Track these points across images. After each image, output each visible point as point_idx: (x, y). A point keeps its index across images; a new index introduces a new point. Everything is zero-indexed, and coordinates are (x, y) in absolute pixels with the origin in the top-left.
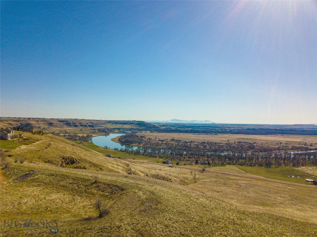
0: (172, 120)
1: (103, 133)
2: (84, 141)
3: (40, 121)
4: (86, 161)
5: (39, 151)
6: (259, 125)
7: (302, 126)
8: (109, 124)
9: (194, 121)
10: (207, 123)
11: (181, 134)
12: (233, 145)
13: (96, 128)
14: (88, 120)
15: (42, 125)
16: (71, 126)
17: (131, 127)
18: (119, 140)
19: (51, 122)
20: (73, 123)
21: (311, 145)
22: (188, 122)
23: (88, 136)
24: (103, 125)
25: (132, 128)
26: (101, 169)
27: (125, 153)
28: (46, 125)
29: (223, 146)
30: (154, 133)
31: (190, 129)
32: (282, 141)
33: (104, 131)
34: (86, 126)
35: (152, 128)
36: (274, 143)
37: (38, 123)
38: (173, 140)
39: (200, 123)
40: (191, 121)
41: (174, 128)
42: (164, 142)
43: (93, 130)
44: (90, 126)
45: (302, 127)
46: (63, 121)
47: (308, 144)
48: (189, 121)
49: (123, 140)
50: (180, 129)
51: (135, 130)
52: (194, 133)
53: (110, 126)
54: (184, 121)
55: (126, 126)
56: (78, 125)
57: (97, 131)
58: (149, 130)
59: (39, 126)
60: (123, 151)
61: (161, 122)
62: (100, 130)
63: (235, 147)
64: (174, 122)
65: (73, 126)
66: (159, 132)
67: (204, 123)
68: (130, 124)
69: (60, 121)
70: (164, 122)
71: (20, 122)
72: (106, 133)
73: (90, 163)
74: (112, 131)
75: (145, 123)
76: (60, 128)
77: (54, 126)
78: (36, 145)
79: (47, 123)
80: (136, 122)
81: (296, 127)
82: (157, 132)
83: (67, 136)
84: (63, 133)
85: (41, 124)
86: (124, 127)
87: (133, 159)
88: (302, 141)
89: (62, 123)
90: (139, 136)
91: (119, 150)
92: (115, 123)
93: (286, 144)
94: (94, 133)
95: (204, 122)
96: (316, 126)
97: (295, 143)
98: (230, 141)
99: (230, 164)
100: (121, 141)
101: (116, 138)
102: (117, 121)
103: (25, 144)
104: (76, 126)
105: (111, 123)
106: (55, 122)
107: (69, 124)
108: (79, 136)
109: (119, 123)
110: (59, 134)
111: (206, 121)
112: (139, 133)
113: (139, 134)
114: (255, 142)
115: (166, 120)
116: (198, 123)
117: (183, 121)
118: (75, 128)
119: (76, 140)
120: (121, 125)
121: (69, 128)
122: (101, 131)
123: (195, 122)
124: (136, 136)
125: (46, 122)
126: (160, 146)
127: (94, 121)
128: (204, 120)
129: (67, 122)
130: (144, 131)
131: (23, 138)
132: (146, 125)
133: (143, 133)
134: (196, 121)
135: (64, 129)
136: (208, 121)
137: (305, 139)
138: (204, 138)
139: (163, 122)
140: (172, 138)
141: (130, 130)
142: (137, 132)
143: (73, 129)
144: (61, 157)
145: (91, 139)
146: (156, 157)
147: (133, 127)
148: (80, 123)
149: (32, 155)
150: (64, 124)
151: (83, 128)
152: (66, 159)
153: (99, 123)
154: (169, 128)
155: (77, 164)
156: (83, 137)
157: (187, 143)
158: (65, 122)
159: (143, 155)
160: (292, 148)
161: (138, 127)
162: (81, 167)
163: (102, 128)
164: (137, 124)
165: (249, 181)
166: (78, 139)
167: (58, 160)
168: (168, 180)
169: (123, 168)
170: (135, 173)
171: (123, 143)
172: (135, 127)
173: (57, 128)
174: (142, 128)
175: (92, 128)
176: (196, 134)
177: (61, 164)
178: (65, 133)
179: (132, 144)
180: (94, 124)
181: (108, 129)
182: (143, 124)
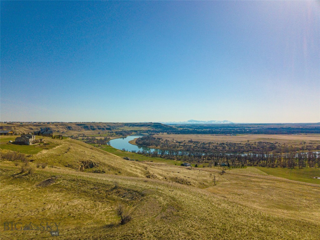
0: (189, 121)
1: (121, 136)
2: (102, 144)
3: (59, 125)
4: (105, 164)
5: (60, 155)
6: (280, 124)
8: (126, 127)
10: (225, 123)
11: (199, 135)
12: (254, 145)
13: (113, 131)
14: (105, 123)
15: (61, 129)
16: (88, 129)
17: (147, 129)
18: (136, 142)
19: (69, 125)
20: (91, 127)
23: (106, 139)
24: (120, 128)
25: (149, 130)
26: (119, 172)
27: (142, 155)
28: (65, 129)
29: (243, 146)
30: (171, 134)
31: (208, 130)
32: (306, 140)
33: (121, 134)
34: (103, 129)
35: (169, 129)
36: (297, 143)
37: (57, 127)
39: (219, 123)
41: (191, 129)
42: (181, 144)
43: (111, 132)
44: (107, 129)
46: (81, 125)
49: (141, 143)
50: (197, 130)
51: (151, 132)
52: (213, 133)
53: (127, 129)
54: (202, 122)
55: (143, 128)
56: (95, 128)
57: (114, 134)
58: (166, 132)
59: (58, 130)
60: (140, 154)
61: (178, 123)
63: (256, 148)
64: (191, 123)
65: (91, 129)
66: (176, 134)
67: (222, 123)
68: (147, 126)
69: (78, 125)
70: (181, 123)
71: (40, 127)
72: (123, 135)
73: (109, 166)
74: (129, 133)
75: (161, 125)
76: (78, 131)
77: (72, 130)
78: (56, 149)
80: (153, 124)
82: (174, 134)
83: (85, 139)
84: (81, 137)
85: (60, 128)
86: (140, 129)
87: (151, 162)
89: (80, 127)
90: (156, 138)
91: (137, 152)
92: (132, 125)
93: (310, 143)
94: (111, 136)
95: (223, 122)
98: (250, 142)
99: (251, 166)
100: (138, 143)
101: (133, 141)
102: (134, 123)
103: (46, 149)
104: (94, 129)
105: (128, 125)
106: (73, 126)
107: (87, 127)
108: (97, 139)
109: (136, 125)
110: (77, 137)
111: (224, 121)
112: (156, 135)
113: (155, 136)
114: (277, 142)
116: (216, 123)
117: (200, 122)
118: (93, 131)
119: (94, 143)
120: (138, 127)
121: (87, 132)
122: (118, 134)
123: (213, 123)
124: (153, 138)
125: (65, 126)
126: (178, 147)
127: (112, 124)
128: (223, 120)
129: (85, 126)
130: (161, 133)
131: (43, 142)
132: (163, 127)
133: (160, 135)
134: (214, 121)
135: (82, 132)
136: (227, 121)
138: (223, 139)
139: (179, 123)
140: (190, 140)
141: (147, 132)
142: (154, 134)
143: (90, 132)
144: (80, 161)
145: (109, 143)
146: (174, 159)
147: (150, 129)
148: (98, 126)
149: (53, 159)
150: (82, 128)
151: (101, 131)
152: (86, 163)
153: (116, 126)
154: (186, 129)
155: (96, 168)
156: (101, 140)
157: (205, 144)
158: (83, 126)
159: (161, 157)
160: (317, 148)
161: (154, 129)
162: (100, 171)
163: (119, 130)
164: (154, 126)
165: (272, 183)
166: (96, 142)
167: (78, 164)
168: (187, 183)
169: (141, 171)
170: (153, 176)
171: (141, 145)
172: (152, 129)
173: (76, 132)
174: (159, 129)
175: (109, 131)
176: (215, 135)
177: (80, 168)
178: (84, 136)
179: (150, 146)
180: (111, 127)
181: (125, 132)
182: (160, 125)
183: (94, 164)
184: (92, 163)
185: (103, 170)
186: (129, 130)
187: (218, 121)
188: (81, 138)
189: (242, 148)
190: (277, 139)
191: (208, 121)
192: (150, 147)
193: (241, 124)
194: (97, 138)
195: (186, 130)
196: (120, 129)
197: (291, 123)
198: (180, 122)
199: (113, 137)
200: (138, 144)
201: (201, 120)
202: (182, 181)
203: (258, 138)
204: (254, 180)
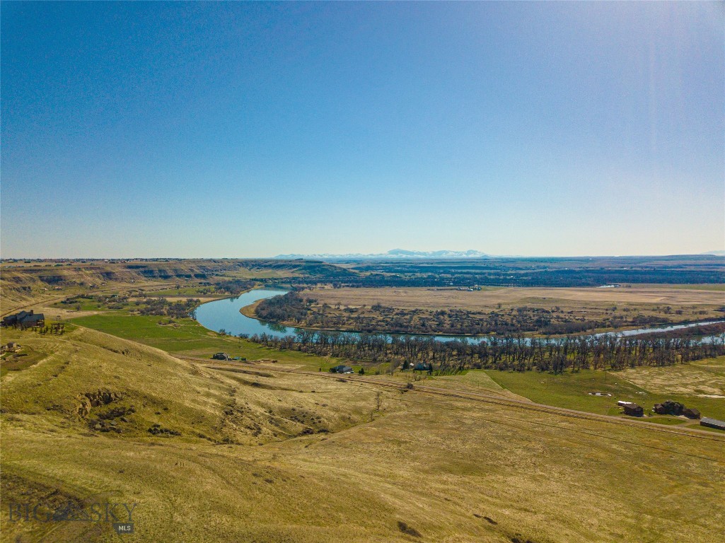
0: (391, 252)
1: (226, 294)
2: (177, 318)
3: (83, 270)
4: (136, 394)
5: (39, 385)
6: (587, 260)
7: (684, 259)
8: (242, 269)
9: (441, 252)
10: (471, 256)
11: (401, 290)
12: (506, 318)
13: (211, 280)
14: (194, 261)
15: (89, 278)
16: (154, 277)
17: (291, 276)
18: (257, 312)
19: (109, 269)
20: (160, 271)
21: (679, 313)
22: (428, 257)
23: (189, 304)
24: (227, 273)
25: (294, 278)
26: (166, 409)
27: (261, 346)
28: (99, 277)
29: (481, 320)
30: (342, 289)
31: (425, 275)
32: (619, 302)
33: (228, 289)
34: (189, 276)
35: (339, 276)
36: (599, 309)
37: (80, 273)
38: (377, 308)
39: (457, 256)
40: (434, 254)
41: (388, 274)
42: (354, 315)
43: (205, 284)
44: (197, 276)
45: (682, 262)
46: (137, 267)
47: (674, 309)
48: (431, 253)
49: (264, 313)
50: (402, 276)
51: (299, 283)
52: (433, 285)
53: (245, 274)
54: (420, 253)
55: (281, 274)
56: (170, 274)
57: (212, 288)
58: (331, 282)
59: (82, 280)
60: (257, 342)
61: (366, 257)
62: (219, 286)
63: (506, 324)
64: (395, 257)
65: (160, 276)
66: (353, 286)
67: (464, 256)
68: (291, 269)
69: (130, 267)
70: (373, 257)
71: (39, 274)
72: (231, 292)
73: (145, 397)
74: (246, 286)
75: (324, 265)
76: (129, 283)
77: (116, 279)
78: (36, 369)
79: (101, 273)
80: (304, 264)
81: (670, 263)
82: (348, 286)
83: (144, 303)
84: (136, 296)
85: (87, 275)
86: (275, 276)
87: (274, 362)
88: (663, 301)
89: (133, 272)
90: (305, 298)
91: (250, 337)
92: (256, 265)
93: (624, 310)
94: (204, 293)
95: (466, 254)
96: (722, 258)
97: (646, 307)
98: (503, 307)
99: (479, 367)
100: (261, 313)
101: (252, 306)
102: (262, 260)
104: (166, 277)
105: (247, 265)
106: (117, 270)
107: (152, 272)
108: (170, 304)
109: (265, 266)
110: (125, 298)
111: (469, 252)
112: (307, 291)
113: (306, 293)
114: (558, 308)
115: (379, 253)
116: (450, 257)
117: (416, 253)
118: (164, 282)
119: (162, 314)
120: (270, 271)
121: (150, 283)
122: (220, 288)
123: (444, 256)
124: (296, 299)
125: (98, 271)
126: (344, 324)
128: (466, 250)
129: (147, 269)
130: (319, 285)
131: (14, 352)
132: (327, 269)
133: (316, 291)
134: (447, 252)
135: (139, 285)
136: (475, 252)
137: (673, 295)
138: (448, 301)
139: (370, 257)
140: (375, 303)
141: (290, 282)
142: (303, 288)
143: (159, 283)
144: (82, 394)
145: (193, 313)
146: (325, 354)
147: (296, 275)
148: (176, 270)
149: (23, 396)
150: (139, 274)
151: (182, 282)
152: (94, 396)
153: (220, 268)
154: (377, 275)
155: (116, 403)
156: (178, 305)
157: (405, 314)
158: (141, 269)
159: (300, 350)
160: (633, 322)
161: (306, 276)
162: (124, 408)
163: (227, 279)
164: (305, 268)
165: (489, 410)
166: (166, 312)
167: (74, 401)
168: (313, 419)
169: (218, 401)
170: (243, 410)
171: (265, 318)
172: (302, 276)
173: (124, 285)
174: (318, 276)
175: (203, 281)
176: (435, 288)
177: (80, 409)
178: (140, 295)
179: (284, 320)
180: (208, 270)
181: (238, 282)
182: (319, 266)
183: (112, 396)
184: (110, 394)
185: (132, 406)
186: (248, 277)
187: (456, 252)
188: (135, 300)
189: (479, 324)
190: (561, 300)
191: (434, 252)
192: (284, 322)
193: (502, 259)
194: (169, 299)
195: (377, 278)
196: (228, 277)
197: (612, 255)
198: (371, 255)
199: (210, 296)
200: (259, 317)
201: (417, 250)
202: (304, 416)
203: (523, 297)
204: (459, 404)
